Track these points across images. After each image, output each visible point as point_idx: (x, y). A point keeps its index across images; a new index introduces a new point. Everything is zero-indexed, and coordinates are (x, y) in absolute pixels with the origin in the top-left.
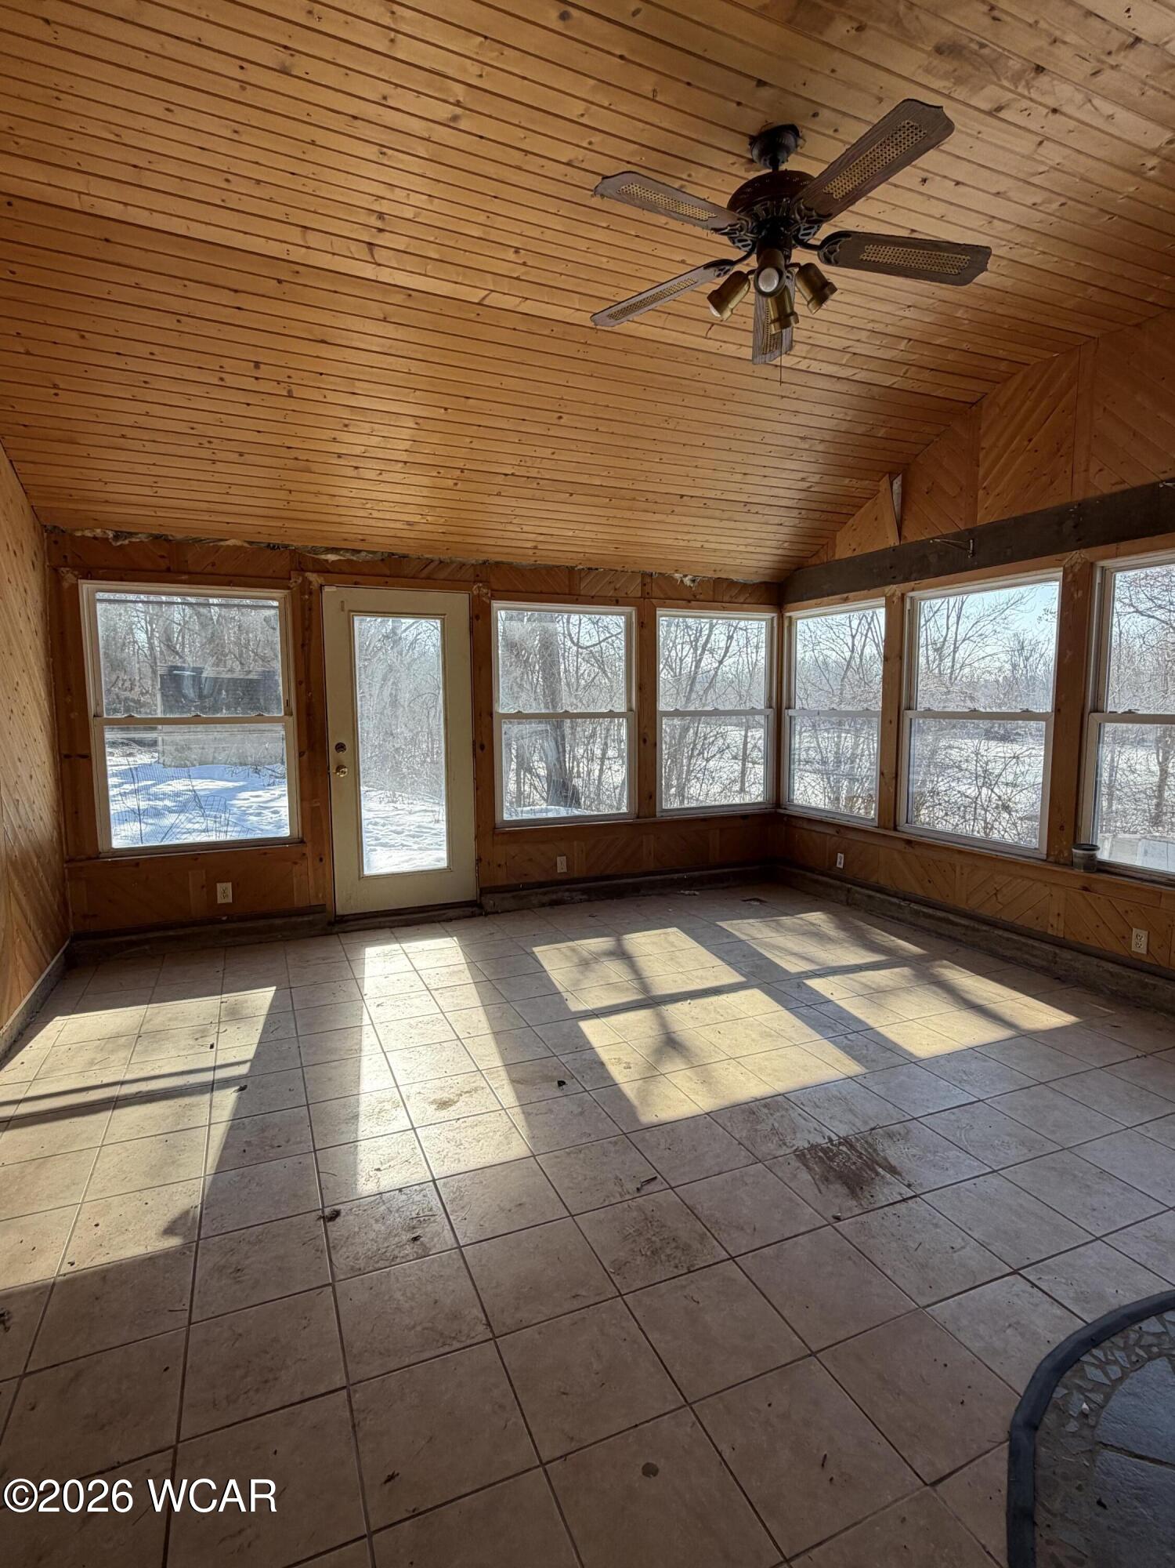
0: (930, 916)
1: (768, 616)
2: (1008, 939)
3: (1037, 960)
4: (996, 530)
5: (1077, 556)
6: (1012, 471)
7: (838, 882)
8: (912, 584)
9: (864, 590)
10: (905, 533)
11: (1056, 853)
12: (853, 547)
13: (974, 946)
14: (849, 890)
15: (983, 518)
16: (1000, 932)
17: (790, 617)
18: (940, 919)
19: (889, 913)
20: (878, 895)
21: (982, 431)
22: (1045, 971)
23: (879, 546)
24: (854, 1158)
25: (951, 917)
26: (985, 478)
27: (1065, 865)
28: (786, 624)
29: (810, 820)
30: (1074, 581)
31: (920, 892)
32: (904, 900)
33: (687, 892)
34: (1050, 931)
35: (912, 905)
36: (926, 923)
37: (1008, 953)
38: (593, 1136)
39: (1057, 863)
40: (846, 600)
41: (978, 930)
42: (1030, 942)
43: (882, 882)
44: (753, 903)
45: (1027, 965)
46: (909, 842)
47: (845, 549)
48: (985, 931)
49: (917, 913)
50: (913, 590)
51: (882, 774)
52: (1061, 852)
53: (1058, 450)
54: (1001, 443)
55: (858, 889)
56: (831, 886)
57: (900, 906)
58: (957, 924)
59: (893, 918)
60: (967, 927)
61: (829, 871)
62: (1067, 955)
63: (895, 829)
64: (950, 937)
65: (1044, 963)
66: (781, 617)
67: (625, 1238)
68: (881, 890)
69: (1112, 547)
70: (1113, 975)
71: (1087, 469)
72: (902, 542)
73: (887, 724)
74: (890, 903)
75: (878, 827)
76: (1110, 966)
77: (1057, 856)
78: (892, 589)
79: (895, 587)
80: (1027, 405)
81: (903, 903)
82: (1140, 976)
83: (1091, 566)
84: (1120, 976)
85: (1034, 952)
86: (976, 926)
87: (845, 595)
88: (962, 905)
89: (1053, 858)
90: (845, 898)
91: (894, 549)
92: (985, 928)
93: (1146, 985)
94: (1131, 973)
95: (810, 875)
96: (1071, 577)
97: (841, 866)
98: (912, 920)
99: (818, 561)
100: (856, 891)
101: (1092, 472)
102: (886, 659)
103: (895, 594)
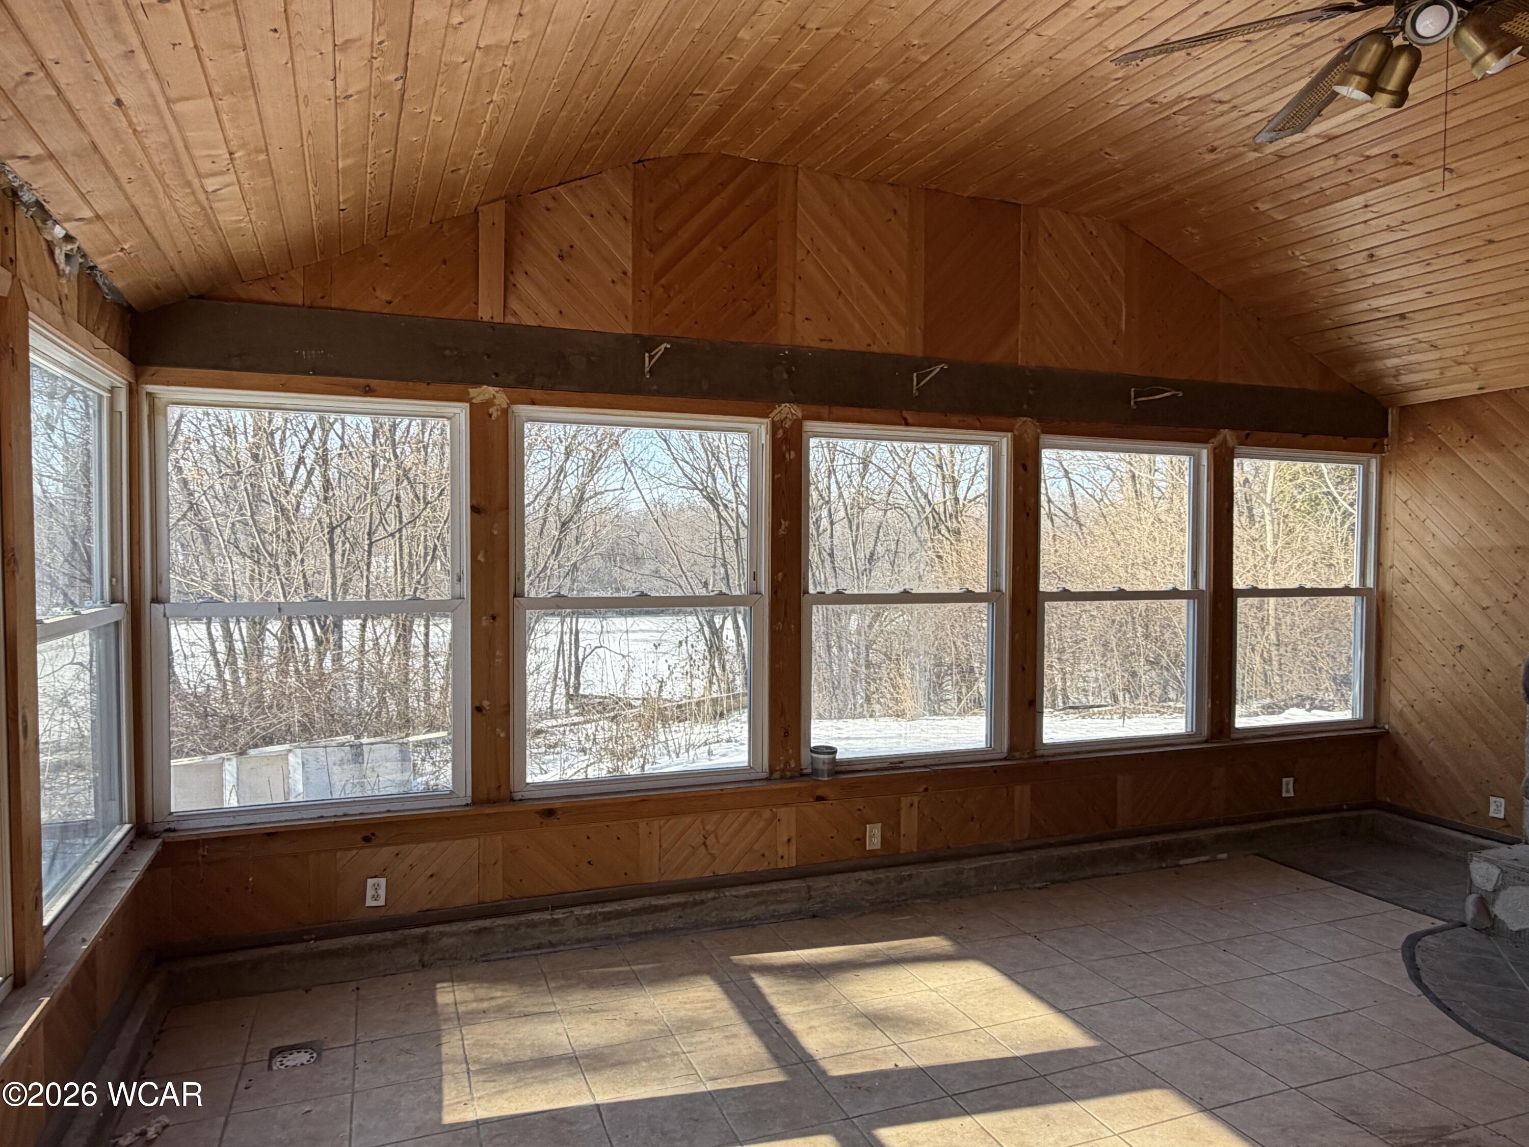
0: (607, 917)
2: (746, 896)
3: (785, 906)
5: (788, 411)
7: (389, 935)
8: (535, 393)
10: (518, 303)
11: (782, 766)
14: (424, 939)
15: (661, 327)
17: (149, 394)
18: (637, 912)
19: (529, 944)
20: (499, 921)
21: (654, 206)
22: (797, 914)
23: (451, 312)
25: (655, 901)
26: (664, 271)
27: (793, 777)
29: (273, 835)
30: (785, 439)
31: (573, 886)
32: (558, 908)
34: (781, 864)
35: (577, 911)
36: (615, 927)
37: (749, 915)
39: (782, 778)
40: (365, 391)
41: (702, 902)
43: (494, 897)
45: (777, 918)
46: (549, 813)
47: (358, 290)
48: (714, 899)
49: (591, 920)
50: (530, 403)
51: (477, 709)
52: (787, 763)
53: (759, 276)
57: (554, 922)
59: (539, 947)
60: (683, 906)
61: (348, 920)
62: (820, 883)
63: (512, 798)
65: (795, 906)
66: (133, 392)
68: (498, 911)
69: (824, 410)
70: (870, 883)
71: (792, 313)
72: (511, 319)
73: (485, 622)
74: (533, 925)
75: (474, 803)
76: (864, 875)
77: (783, 770)
78: (485, 392)
79: (492, 390)
80: (718, 203)
81: (559, 915)
82: (893, 873)
83: (797, 427)
84: (878, 881)
85: (783, 897)
86: (698, 897)
87: (362, 381)
88: (653, 878)
89: (777, 775)
90: (416, 958)
91: (493, 326)
92: (711, 894)
93: (901, 880)
94: (881, 874)
95: (299, 948)
96: (780, 433)
97: (381, 902)
98: (581, 935)
99: (271, 297)
100: (443, 934)
101: (799, 317)
102: (475, 509)
103: (489, 403)
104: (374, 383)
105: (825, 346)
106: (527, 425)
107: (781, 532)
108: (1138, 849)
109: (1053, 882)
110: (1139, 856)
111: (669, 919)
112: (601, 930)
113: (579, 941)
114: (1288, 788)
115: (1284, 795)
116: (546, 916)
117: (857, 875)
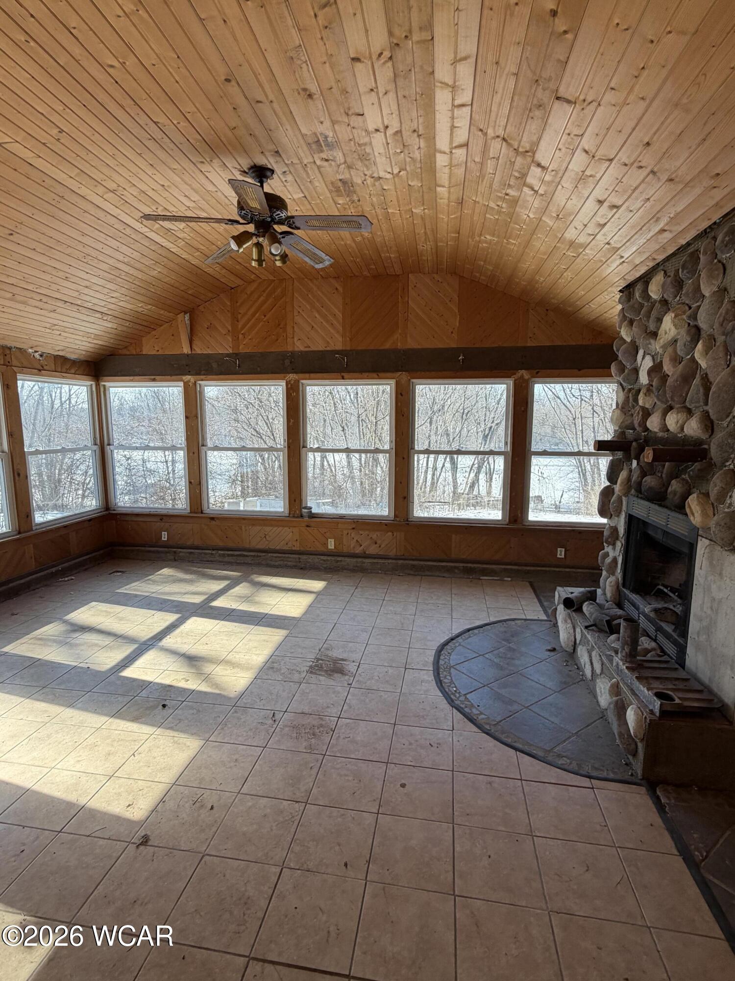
0: (229, 555)
1: (89, 383)
2: (276, 557)
3: (290, 563)
4: (249, 357)
5: (292, 376)
6: (256, 330)
7: (168, 549)
8: (202, 377)
9: (168, 375)
10: (194, 347)
11: (293, 512)
12: (156, 349)
13: (259, 564)
14: (175, 552)
15: (242, 349)
16: (272, 555)
18: (239, 556)
19: (206, 560)
20: (195, 551)
21: (238, 304)
22: (295, 567)
23: (176, 352)
24: (328, 663)
25: (245, 553)
26: (242, 328)
27: (298, 517)
28: (102, 390)
29: (137, 515)
30: (292, 388)
31: (221, 544)
32: (213, 550)
33: (66, 579)
34: (294, 549)
35: (219, 552)
36: (231, 559)
37: (277, 564)
38: (221, 716)
39: (294, 517)
40: (154, 380)
42: (287, 555)
43: (196, 543)
44: (115, 574)
45: (287, 566)
46: (213, 519)
47: (150, 348)
48: (266, 556)
49: (223, 555)
50: (202, 380)
51: (190, 483)
52: (295, 511)
53: (279, 325)
54: (250, 313)
55: (180, 550)
56: (162, 552)
57: (212, 554)
58: (247, 556)
59: (208, 561)
61: (157, 543)
62: (304, 557)
63: (202, 513)
64: (244, 563)
65: (294, 564)
66: (98, 385)
67: (297, 738)
68: (197, 548)
69: (307, 375)
70: (324, 561)
71: (293, 338)
72: (193, 352)
73: (191, 454)
74: (206, 554)
75: (191, 513)
76: (322, 557)
77: (294, 514)
78: (187, 378)
79: (189, 377)
80: (262, 298)
81: (214, 552)
82: (333, 558)
83: (297, 382)
84: (328, 560)
85: (290, 560)
86: (259, 554)
87: (153, 377)
88: (247, 546)
89: (291, 515)
90: (173, 557)
91: (188, 355)
92: (264, 554)
93: (338, 561)
94: (329, 558)
95: (143, 548)
96: (289, 386)
97: (166, 539)
98: (221, 560)
99: (128, 353)
100: (180, 552)
101: (296, 339)
102: (187, 417)
103: (189, 381)
104: (157, 377)
105: (307, 349)
106: (206, 388)
107: (291, 424)
108: (456, 567)
109: (409, 574)
110: (456, 571)
111: (249, 560)
112: (227, 559)
113: (220, 562)
114: (561, 553)
115: (558, 556)
116: (210, 552)
117: (319, 557)
